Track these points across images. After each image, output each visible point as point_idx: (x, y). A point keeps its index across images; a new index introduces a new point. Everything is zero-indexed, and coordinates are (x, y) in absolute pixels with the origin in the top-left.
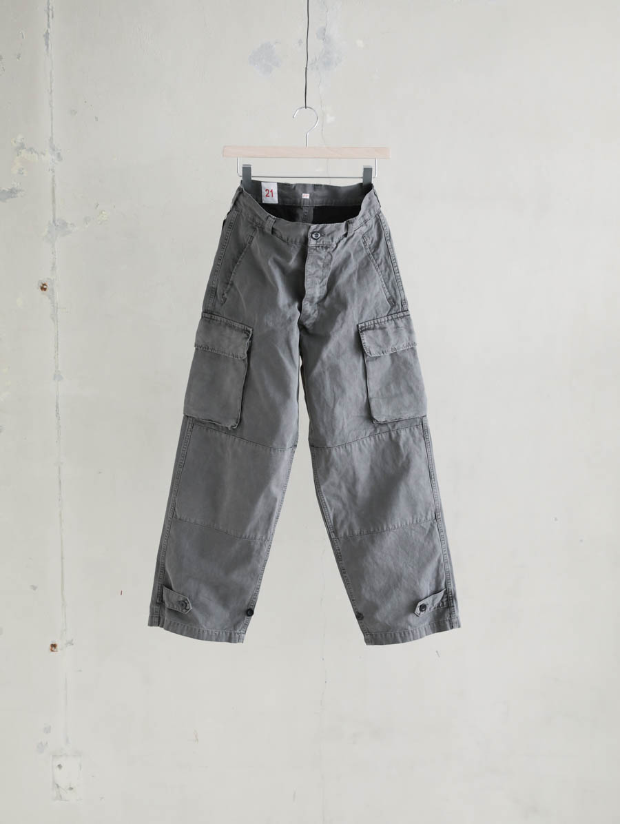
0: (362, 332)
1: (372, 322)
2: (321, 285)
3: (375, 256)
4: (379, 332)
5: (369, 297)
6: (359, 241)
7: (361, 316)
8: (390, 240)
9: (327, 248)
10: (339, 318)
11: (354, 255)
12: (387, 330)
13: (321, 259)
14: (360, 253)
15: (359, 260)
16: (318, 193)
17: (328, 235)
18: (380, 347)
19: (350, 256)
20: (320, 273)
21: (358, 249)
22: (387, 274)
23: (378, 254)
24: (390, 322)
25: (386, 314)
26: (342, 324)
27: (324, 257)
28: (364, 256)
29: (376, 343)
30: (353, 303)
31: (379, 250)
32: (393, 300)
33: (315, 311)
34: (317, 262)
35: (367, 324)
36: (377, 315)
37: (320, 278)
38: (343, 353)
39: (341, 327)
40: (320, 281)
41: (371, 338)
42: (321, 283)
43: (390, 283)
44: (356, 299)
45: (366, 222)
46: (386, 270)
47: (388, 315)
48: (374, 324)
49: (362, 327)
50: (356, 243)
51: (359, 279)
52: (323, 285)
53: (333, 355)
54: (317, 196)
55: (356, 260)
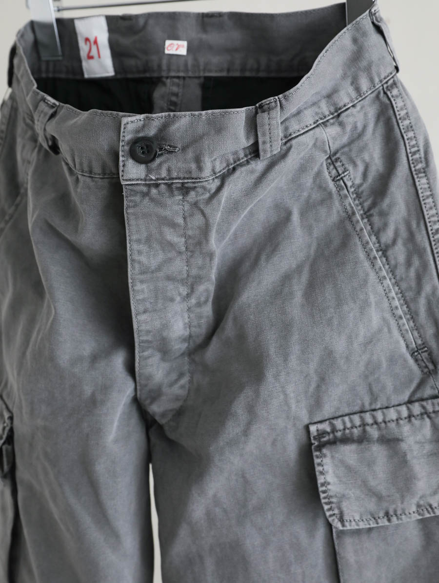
0: (320, 448)
1: (357, 420)
2: (193, 301)
3: (376, 219)
4: (378, 452)
5: (340, 345)
6: (319, 174)
7: (317, 403)
8: (426, 171)
9: (185, 190)
10: (239, 407)
11: (303, 214)
12: (404, 446)
13: (173, 225)
14: (323, 211)
15: (318, 230)
16: (214, 38)
17: (184, 149)
18: (380, 498)
19: (287, 217)
20: (179, 266)
21: (316, 196)
22: (412, 273)
23: (383, 214)
24: (416, 422)
25: (405, 397)
26: (249, 424)
27: (180, 221)
28: (334, 218)
29: (365, 483)
30: (286, 360)
31: (387, 201)
32: (430, 354)
33: (181, 375)
34: (161, 233)
35: (338, 423)
36: (374, 398)
37: (183, 282)
38: (260, 509)
39: (246, 433)
40: (184, 291)
41: (349, 468)
42: (188, 296)
43: (422, 301)
44: (295, 349)
45: (338, 113)
46: (409, 263)
47: (410, 402)
48: (364, 424)
49: (321, 434)
50: (308, 181)
51: (311, 288)
52: (199, 305)
53: (225, 511)
54: (210, 48)
55: (309, 229)
